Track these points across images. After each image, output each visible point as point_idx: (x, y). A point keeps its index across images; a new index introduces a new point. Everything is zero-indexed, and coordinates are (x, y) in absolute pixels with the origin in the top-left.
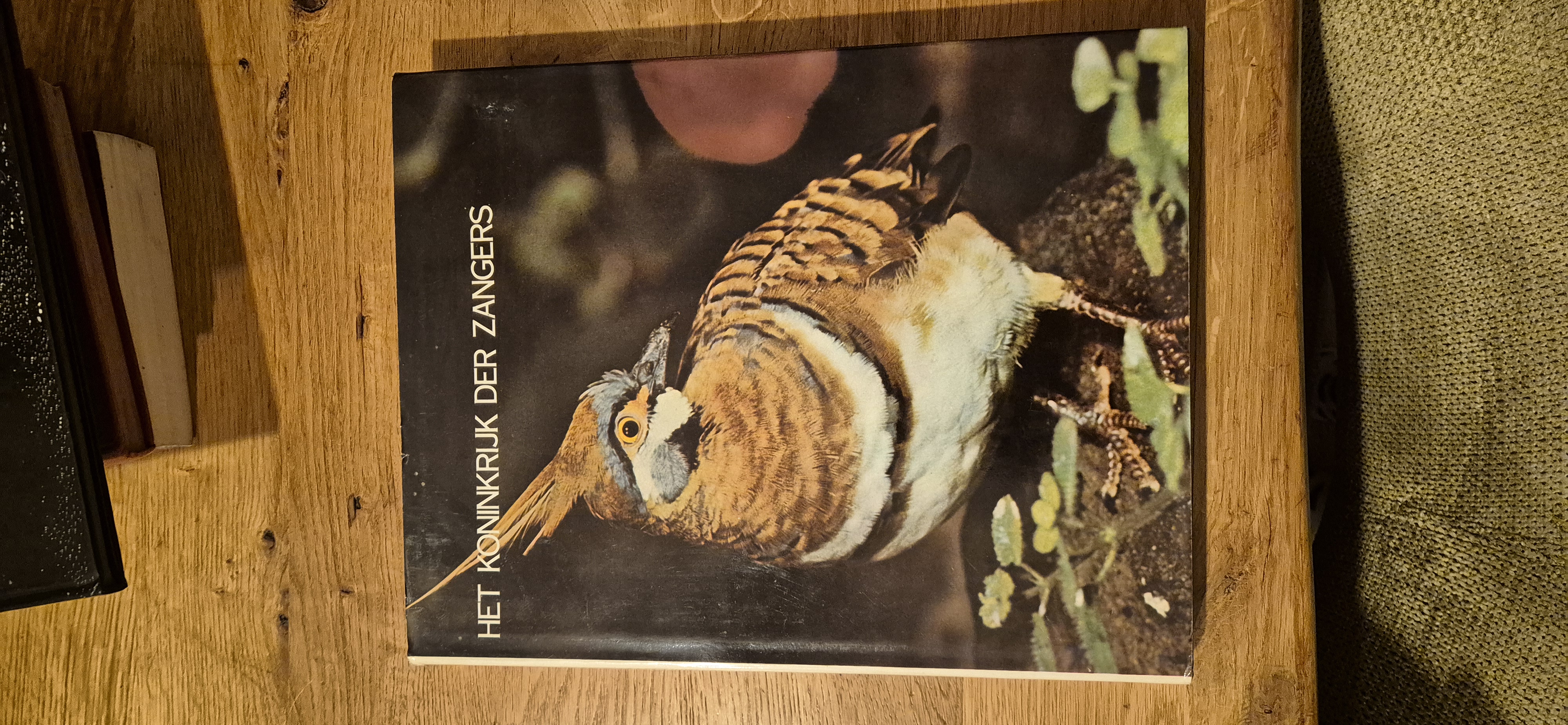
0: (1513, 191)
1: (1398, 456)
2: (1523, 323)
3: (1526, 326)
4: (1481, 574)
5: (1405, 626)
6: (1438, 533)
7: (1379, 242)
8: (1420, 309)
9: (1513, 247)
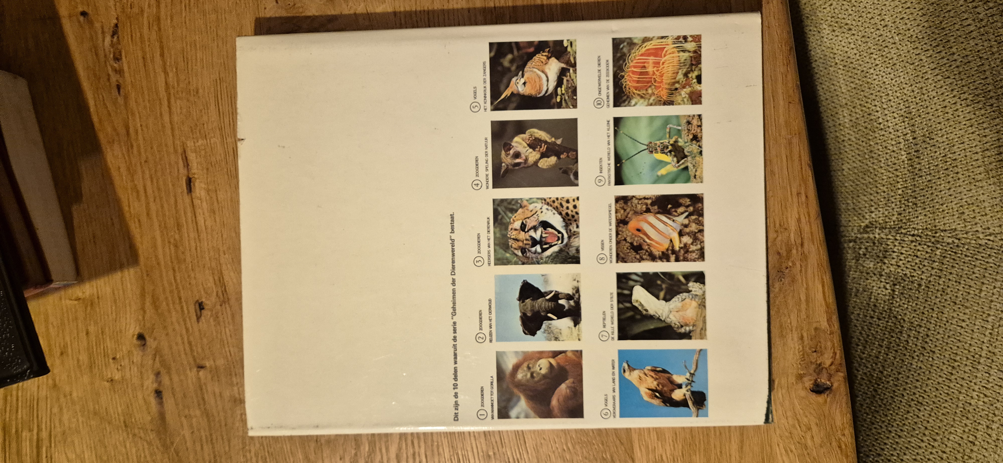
0: (911, 19)
1: (857, 198)
2: (925, 100)
3: (927, 102)
4: (919, 258)
5: (877, 300)
6: (889, 239)
7: (830, 68)
8: (860, 105)
9: (914, 54)
